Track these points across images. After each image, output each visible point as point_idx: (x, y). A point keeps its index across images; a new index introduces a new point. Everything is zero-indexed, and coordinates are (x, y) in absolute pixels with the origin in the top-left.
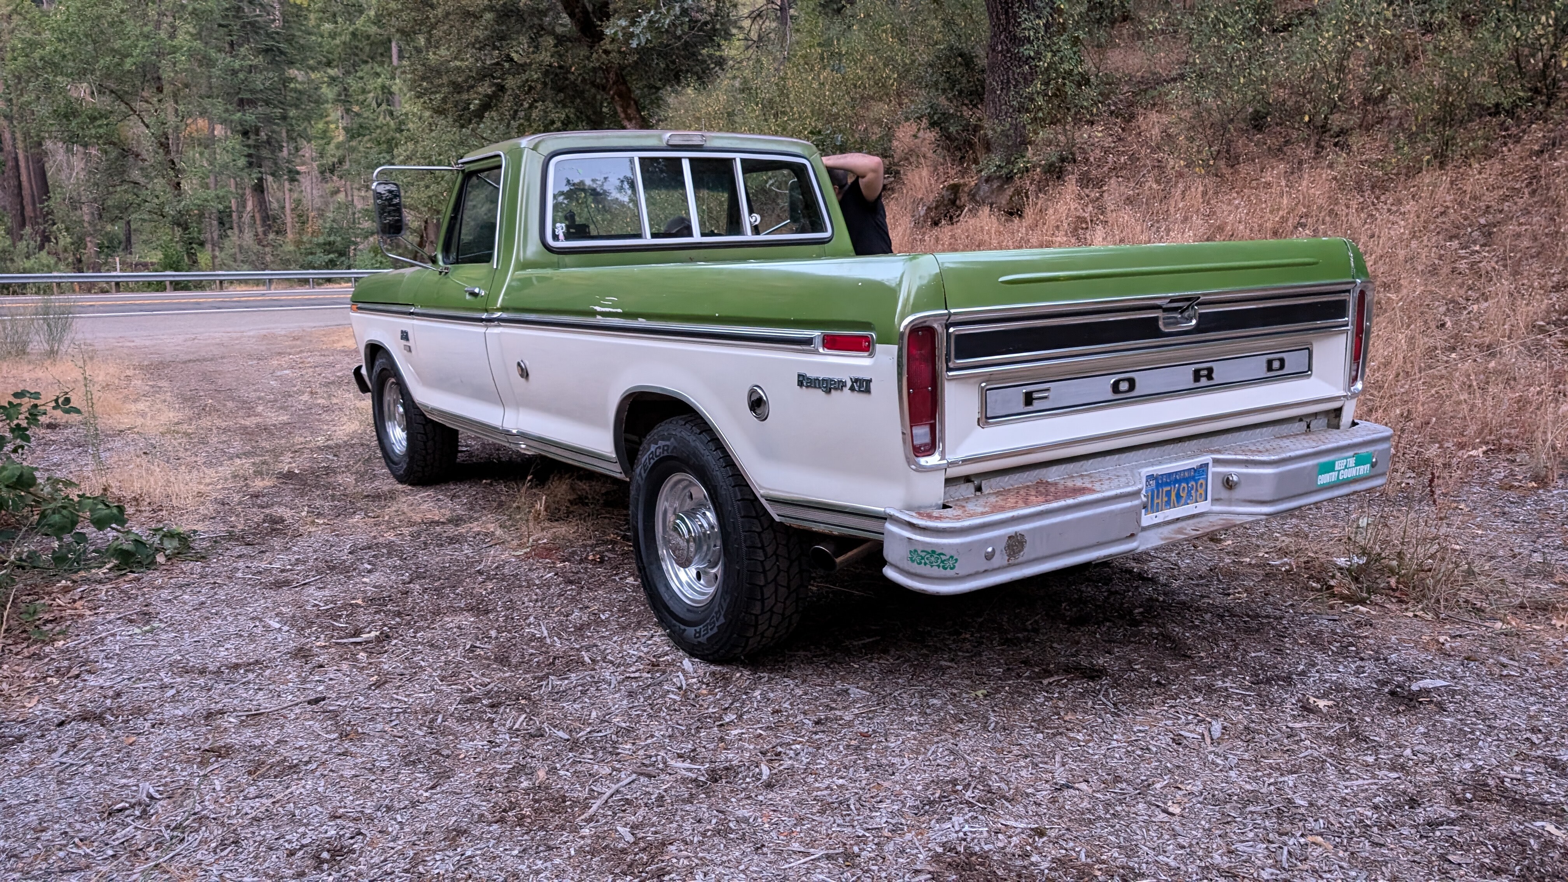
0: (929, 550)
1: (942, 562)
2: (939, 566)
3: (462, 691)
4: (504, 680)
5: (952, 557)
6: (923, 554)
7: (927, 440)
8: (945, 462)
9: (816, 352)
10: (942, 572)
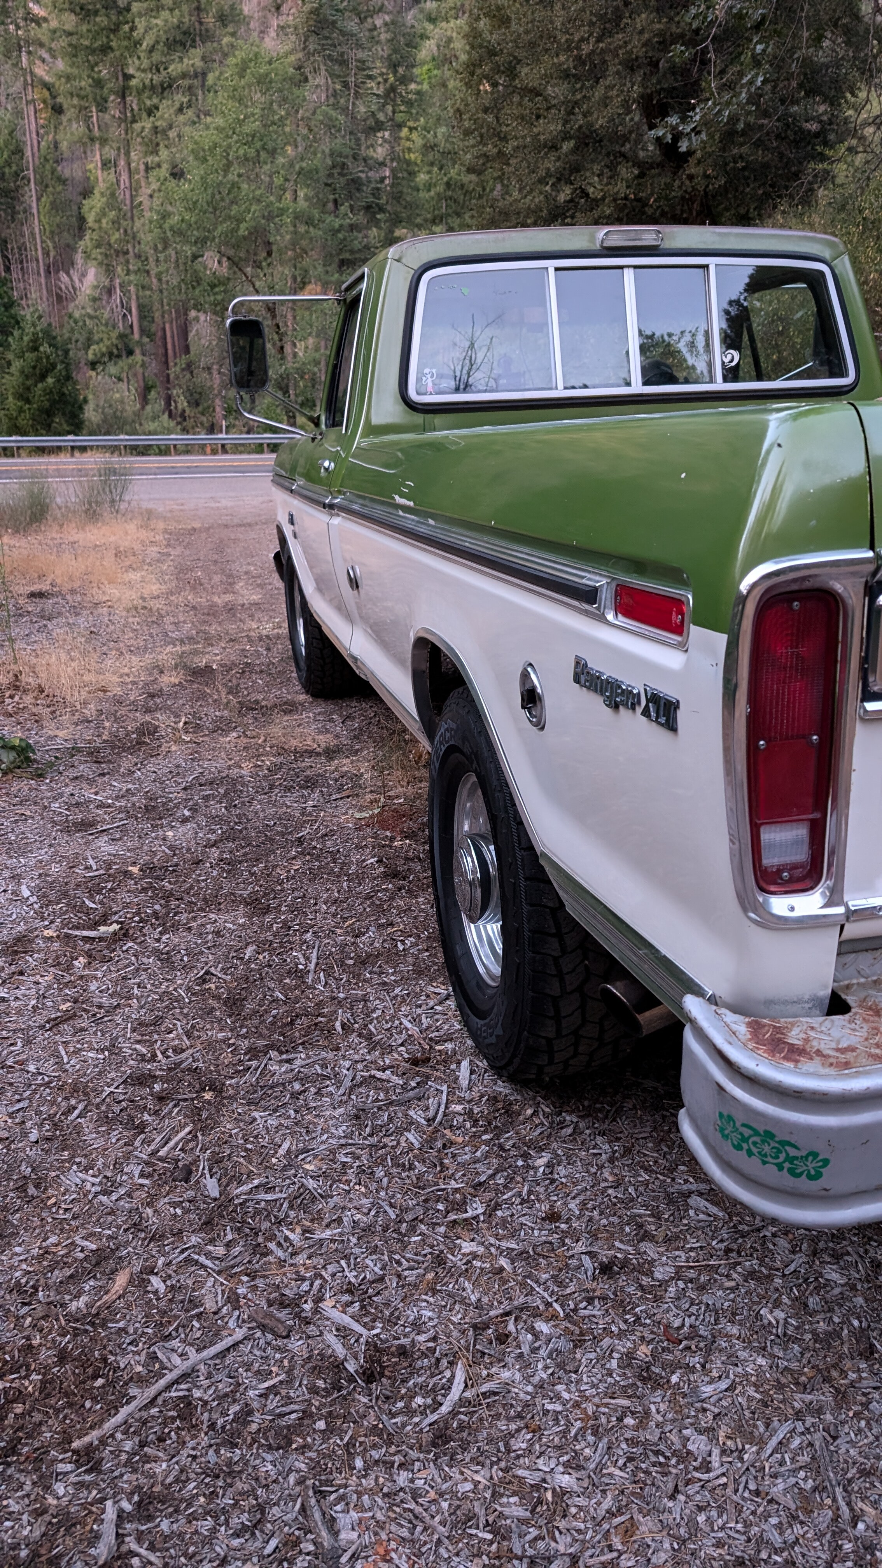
0: (761, 1129)
1: (790, 1159)
2: (780, 1167)
3: (143, 1058)
4: (210, 1045)
5: (815, 1155)
6: (747, 1132)
7: (801, 855)
8: (841, 910)
9: (602, 619)
10: (786, 1180)
